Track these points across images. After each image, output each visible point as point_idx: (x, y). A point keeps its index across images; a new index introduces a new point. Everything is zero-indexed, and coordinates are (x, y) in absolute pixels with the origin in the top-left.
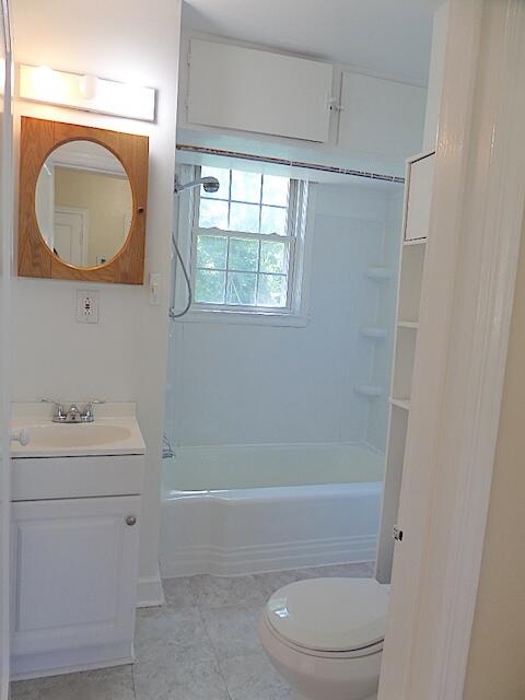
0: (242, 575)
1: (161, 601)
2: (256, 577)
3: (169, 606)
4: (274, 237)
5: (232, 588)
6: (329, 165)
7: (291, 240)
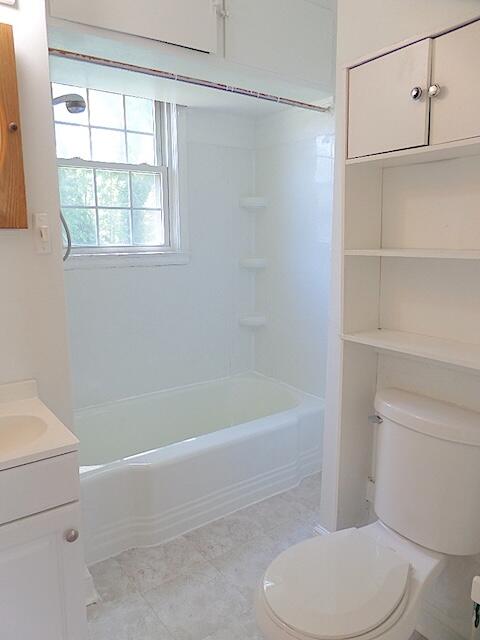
0: (172, 539)
1: (95, 597)
2: (187, 536)
3: (105, 600)
4: (144, 167)
5: (166, 557)
6: (215, 81)
7: (162, 170)
